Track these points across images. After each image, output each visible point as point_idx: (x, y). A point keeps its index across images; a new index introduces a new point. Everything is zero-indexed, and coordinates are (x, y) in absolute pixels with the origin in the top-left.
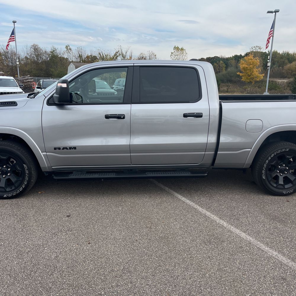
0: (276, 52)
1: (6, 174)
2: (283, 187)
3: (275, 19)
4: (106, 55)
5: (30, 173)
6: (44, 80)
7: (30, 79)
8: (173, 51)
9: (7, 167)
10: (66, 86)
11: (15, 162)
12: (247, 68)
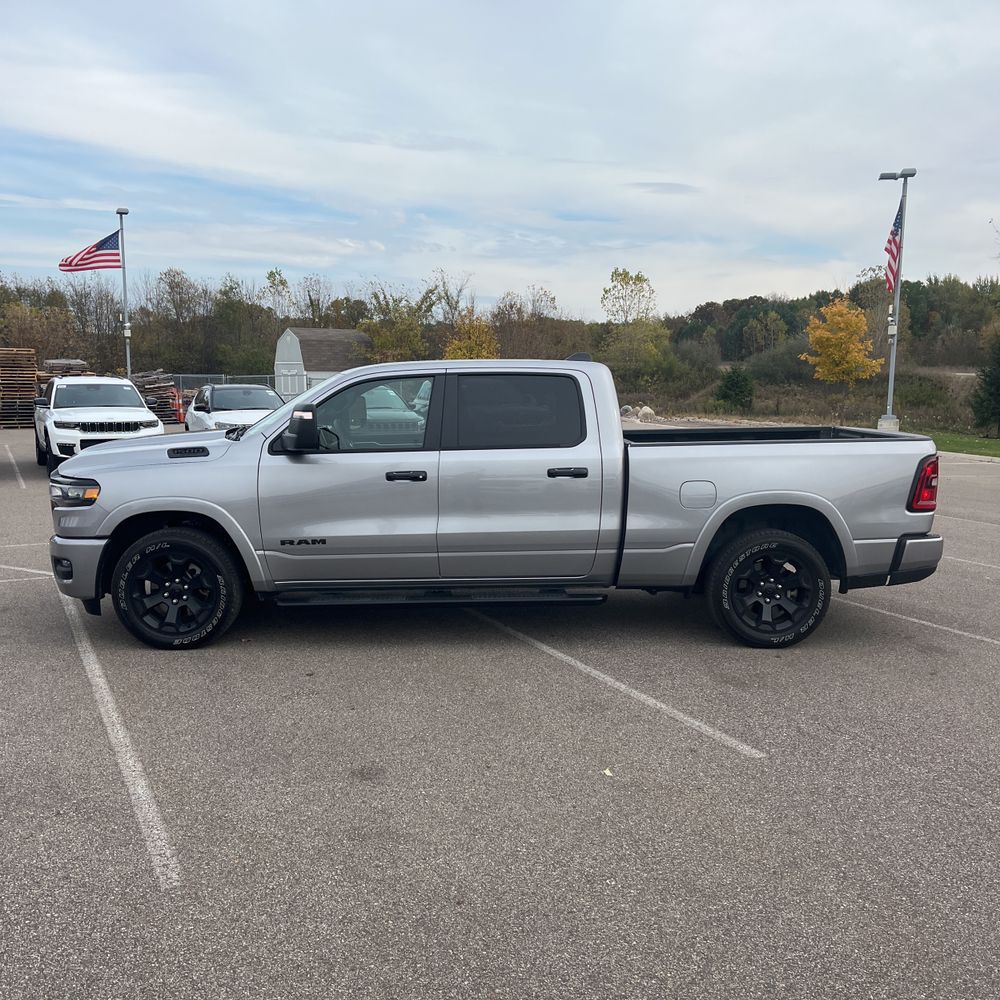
0: (956, 282)
1: (179, 597)
2: (771, 629)
3: (904, 196)
4: (395, 301)
5: (229, 595)
6: (216, 386)
7: (164, 379)
8: (610, 285)
9: (183, 583)
10: (311, 418)
11: (198, 571)
12: (828, 339)
